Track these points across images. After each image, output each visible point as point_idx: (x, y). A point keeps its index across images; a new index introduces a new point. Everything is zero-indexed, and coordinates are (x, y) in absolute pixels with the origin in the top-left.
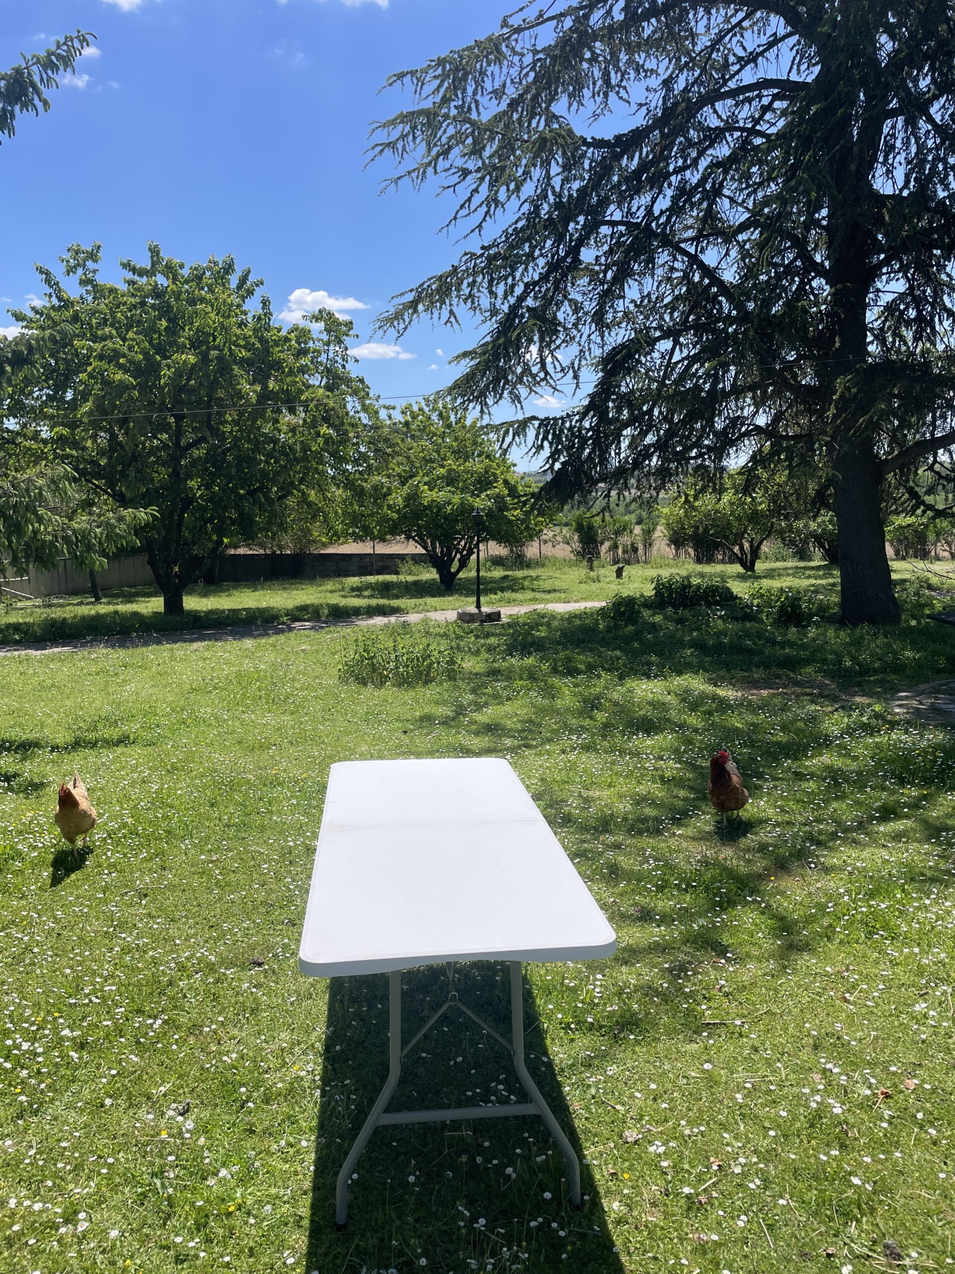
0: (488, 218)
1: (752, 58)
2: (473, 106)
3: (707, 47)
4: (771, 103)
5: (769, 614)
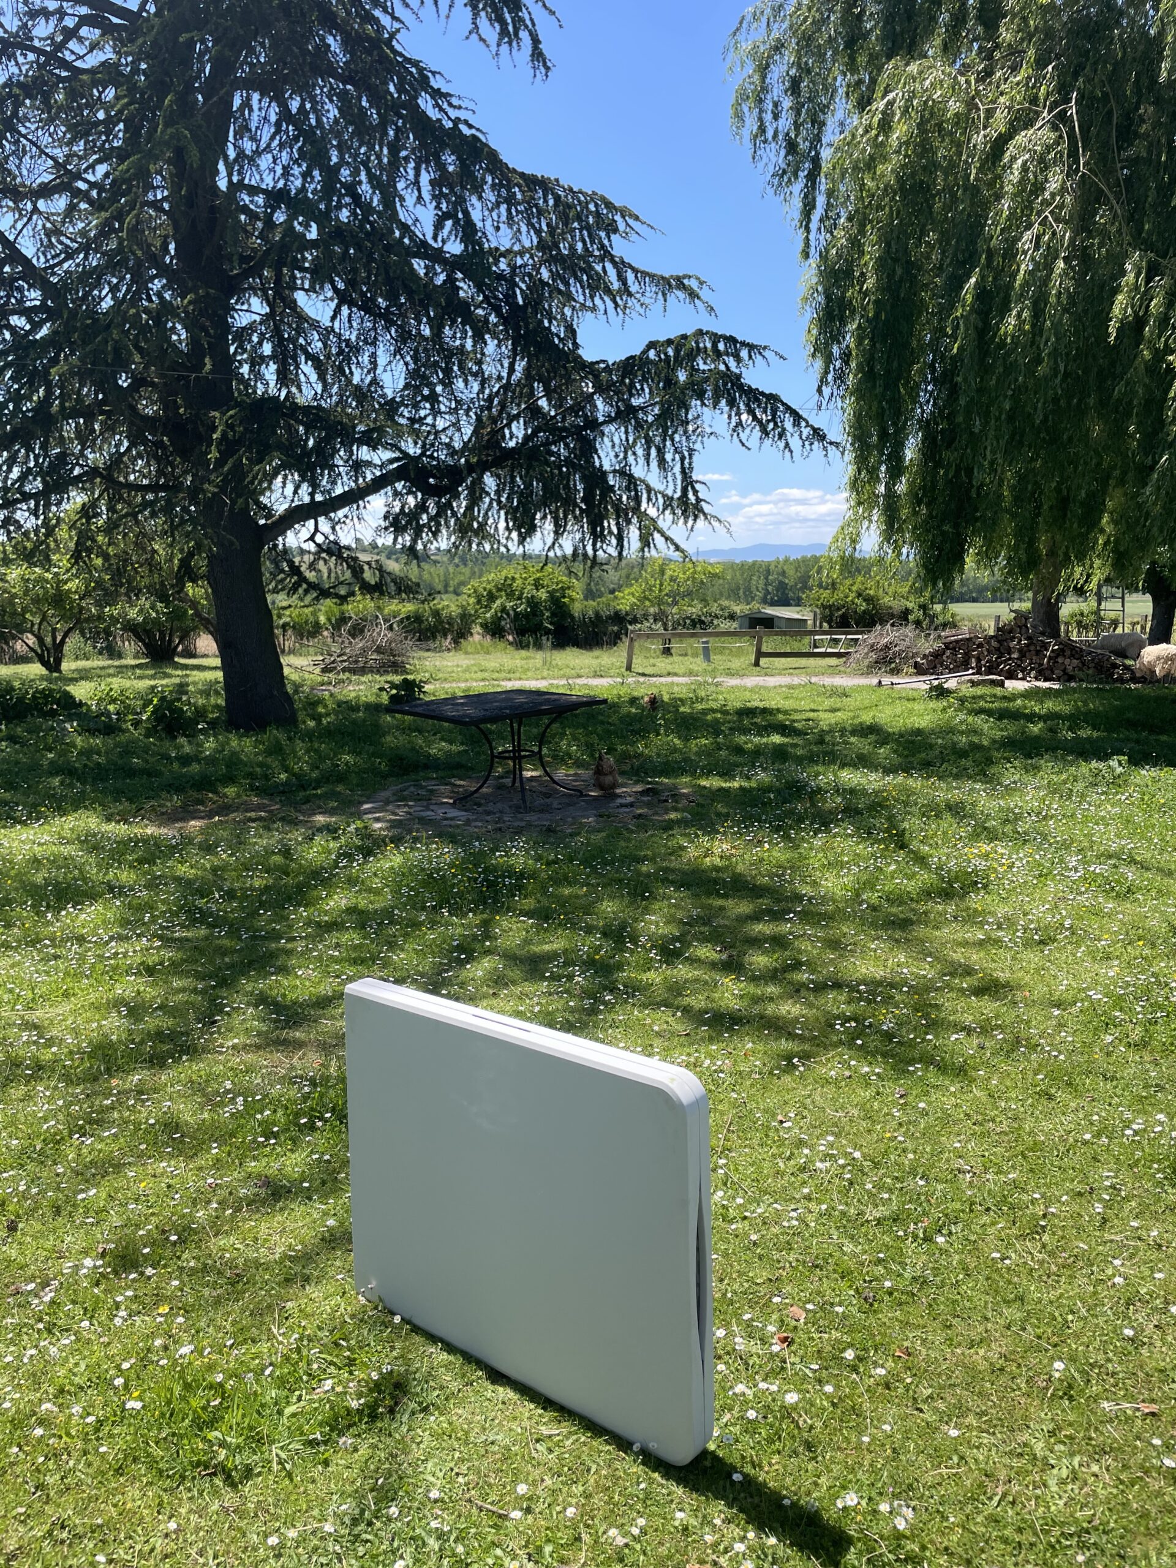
4: (78, 26)
5: (137, 724)
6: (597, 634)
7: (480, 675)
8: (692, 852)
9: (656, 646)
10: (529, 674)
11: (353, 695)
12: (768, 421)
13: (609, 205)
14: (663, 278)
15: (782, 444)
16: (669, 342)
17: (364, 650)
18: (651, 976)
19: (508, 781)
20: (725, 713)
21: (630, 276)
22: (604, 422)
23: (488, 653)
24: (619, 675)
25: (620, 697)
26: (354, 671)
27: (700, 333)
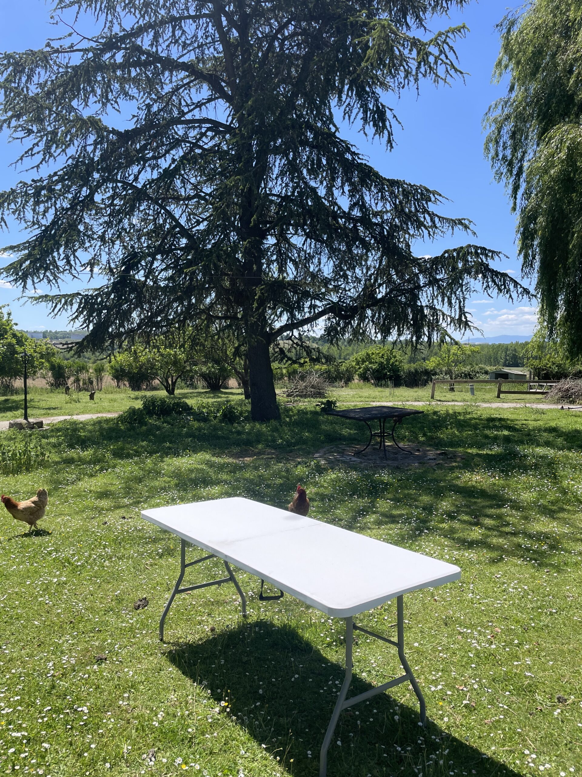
0: (44, 162)
1: (199, 105)
2: (25, 89)
3: (169, 92)
4: (206, 132)
5: (215, 417)
6: (416, 380)
7: (359, 399)
8: (463, 479)
9: (446, 387)
10: (383, 399)
11: (303, 407)
12: (501, 285)
13: (427, 190)
14: (452, 220)
15: (508, 296)
16: (455, 250)
17: (306, 387)
18: (444, 525)
19: (377, 447)
20: (482, 420)
21: (437, 219)
22: (423, 286)
23: (362, 388)
24: (427, 401)
25: (428, 411)
26: (301, 396)
27: (469, 246)
